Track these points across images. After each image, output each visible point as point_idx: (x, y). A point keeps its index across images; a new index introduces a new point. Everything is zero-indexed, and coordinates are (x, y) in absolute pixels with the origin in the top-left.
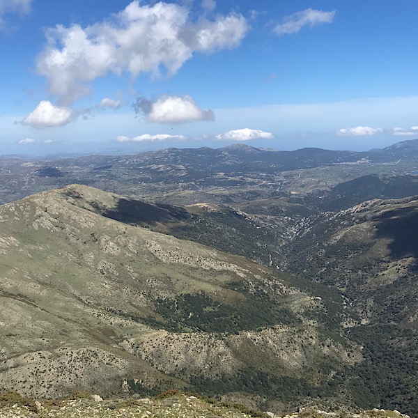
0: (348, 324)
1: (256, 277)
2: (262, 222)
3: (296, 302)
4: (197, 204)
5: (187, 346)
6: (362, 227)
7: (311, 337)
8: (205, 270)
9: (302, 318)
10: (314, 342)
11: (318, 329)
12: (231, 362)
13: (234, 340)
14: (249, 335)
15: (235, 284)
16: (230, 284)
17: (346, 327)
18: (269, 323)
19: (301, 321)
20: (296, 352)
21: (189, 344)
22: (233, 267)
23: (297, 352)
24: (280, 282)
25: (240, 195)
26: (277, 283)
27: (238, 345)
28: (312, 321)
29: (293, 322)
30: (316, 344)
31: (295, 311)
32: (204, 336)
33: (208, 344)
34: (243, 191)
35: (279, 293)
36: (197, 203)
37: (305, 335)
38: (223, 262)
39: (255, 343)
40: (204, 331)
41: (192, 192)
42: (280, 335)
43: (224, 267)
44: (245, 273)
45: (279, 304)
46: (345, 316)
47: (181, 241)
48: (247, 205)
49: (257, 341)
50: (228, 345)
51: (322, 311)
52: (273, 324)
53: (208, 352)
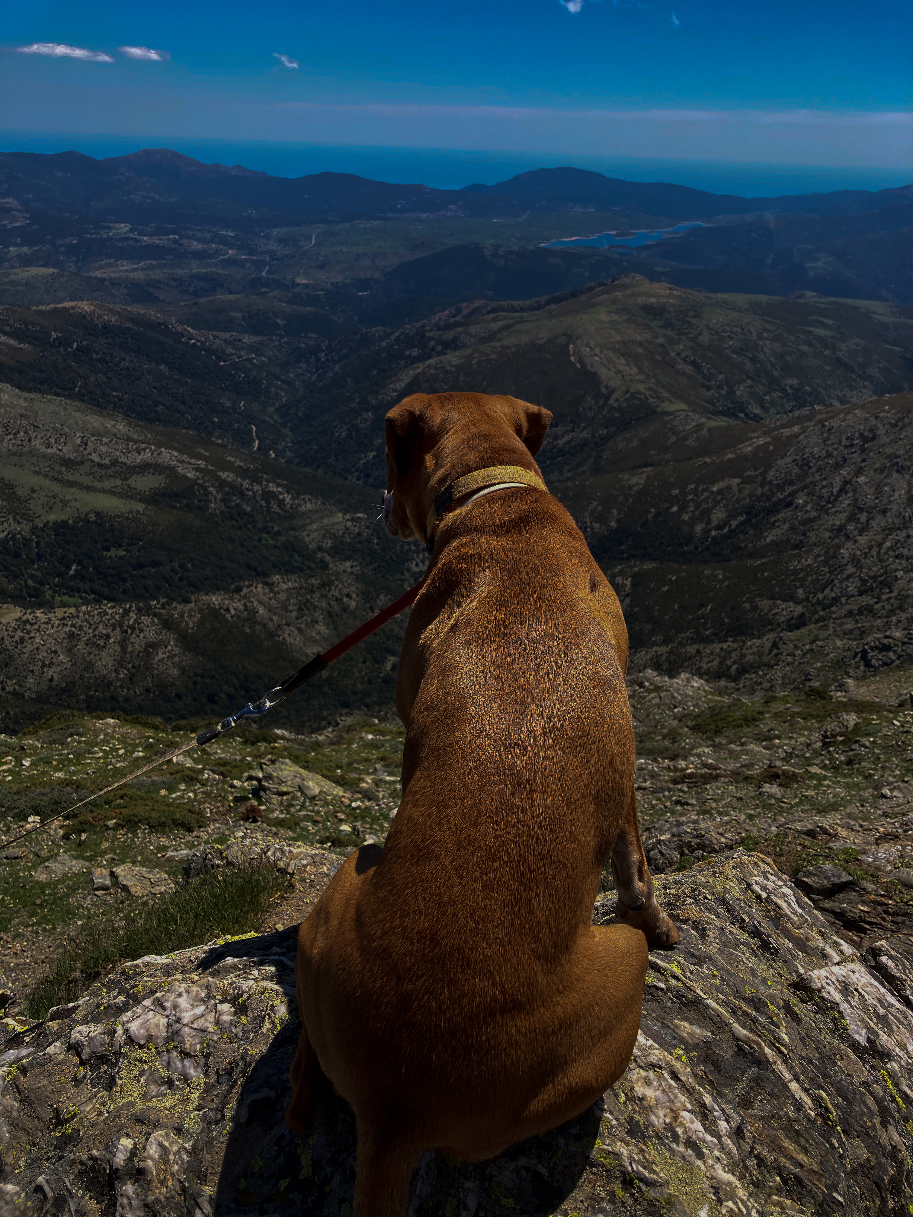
0: (421, 565)
1: (224, 475)
2: (230, 350)
3: (314, 526)
4: (67, 304)
5: (71, 636)
6: (449, 363)
7: (348, 596)
8: (100, 465)
9: (328, 559)
10: (353, 604)
11: (360, 578)
12: (176, 659)
13: (182, 615)
14: (215, 599)
15: (177, 495)
16: (163, 495)
17: (416, 570)
18: (258, 574)
19: (324, 566)
20: (316, 626)
21: (76, 631)
22: (168, 456)
23: (321, 628)
24: (278, 485)
25: (174, 284)
26: (272, 487)
27: (191, 622)
28: (348, 564)
29: (310, 568)
30: (357, 607)
31: (313, 546)
32: (110, 611)
33: (121, 626)
34: (181, 272)
35: (276, 509)
36: (62, 300)
37: (336, 593)
38: (143, 446)
39: (228, 616)
40: (109, 601)
41: (47, 271)
42: (283, 596)
43: (147, 456)
44: (197, 469)
45: (279, 533)
46: (413, 548)
47: (33, 396)
48: (194, 310)
49: (233, 612)
50: (168, 624)
51: (369, 541)
52: (265, 575)
53: (123, 643)
